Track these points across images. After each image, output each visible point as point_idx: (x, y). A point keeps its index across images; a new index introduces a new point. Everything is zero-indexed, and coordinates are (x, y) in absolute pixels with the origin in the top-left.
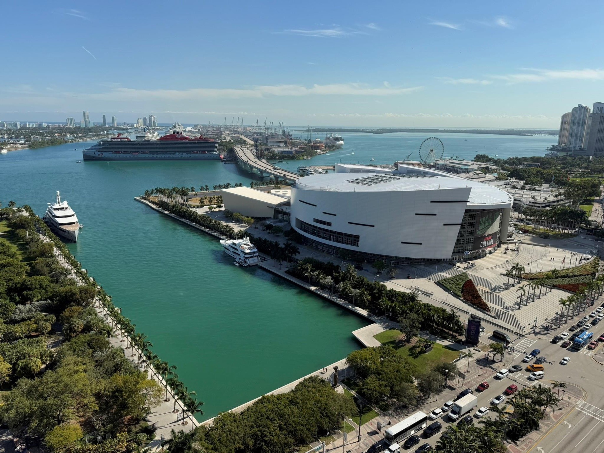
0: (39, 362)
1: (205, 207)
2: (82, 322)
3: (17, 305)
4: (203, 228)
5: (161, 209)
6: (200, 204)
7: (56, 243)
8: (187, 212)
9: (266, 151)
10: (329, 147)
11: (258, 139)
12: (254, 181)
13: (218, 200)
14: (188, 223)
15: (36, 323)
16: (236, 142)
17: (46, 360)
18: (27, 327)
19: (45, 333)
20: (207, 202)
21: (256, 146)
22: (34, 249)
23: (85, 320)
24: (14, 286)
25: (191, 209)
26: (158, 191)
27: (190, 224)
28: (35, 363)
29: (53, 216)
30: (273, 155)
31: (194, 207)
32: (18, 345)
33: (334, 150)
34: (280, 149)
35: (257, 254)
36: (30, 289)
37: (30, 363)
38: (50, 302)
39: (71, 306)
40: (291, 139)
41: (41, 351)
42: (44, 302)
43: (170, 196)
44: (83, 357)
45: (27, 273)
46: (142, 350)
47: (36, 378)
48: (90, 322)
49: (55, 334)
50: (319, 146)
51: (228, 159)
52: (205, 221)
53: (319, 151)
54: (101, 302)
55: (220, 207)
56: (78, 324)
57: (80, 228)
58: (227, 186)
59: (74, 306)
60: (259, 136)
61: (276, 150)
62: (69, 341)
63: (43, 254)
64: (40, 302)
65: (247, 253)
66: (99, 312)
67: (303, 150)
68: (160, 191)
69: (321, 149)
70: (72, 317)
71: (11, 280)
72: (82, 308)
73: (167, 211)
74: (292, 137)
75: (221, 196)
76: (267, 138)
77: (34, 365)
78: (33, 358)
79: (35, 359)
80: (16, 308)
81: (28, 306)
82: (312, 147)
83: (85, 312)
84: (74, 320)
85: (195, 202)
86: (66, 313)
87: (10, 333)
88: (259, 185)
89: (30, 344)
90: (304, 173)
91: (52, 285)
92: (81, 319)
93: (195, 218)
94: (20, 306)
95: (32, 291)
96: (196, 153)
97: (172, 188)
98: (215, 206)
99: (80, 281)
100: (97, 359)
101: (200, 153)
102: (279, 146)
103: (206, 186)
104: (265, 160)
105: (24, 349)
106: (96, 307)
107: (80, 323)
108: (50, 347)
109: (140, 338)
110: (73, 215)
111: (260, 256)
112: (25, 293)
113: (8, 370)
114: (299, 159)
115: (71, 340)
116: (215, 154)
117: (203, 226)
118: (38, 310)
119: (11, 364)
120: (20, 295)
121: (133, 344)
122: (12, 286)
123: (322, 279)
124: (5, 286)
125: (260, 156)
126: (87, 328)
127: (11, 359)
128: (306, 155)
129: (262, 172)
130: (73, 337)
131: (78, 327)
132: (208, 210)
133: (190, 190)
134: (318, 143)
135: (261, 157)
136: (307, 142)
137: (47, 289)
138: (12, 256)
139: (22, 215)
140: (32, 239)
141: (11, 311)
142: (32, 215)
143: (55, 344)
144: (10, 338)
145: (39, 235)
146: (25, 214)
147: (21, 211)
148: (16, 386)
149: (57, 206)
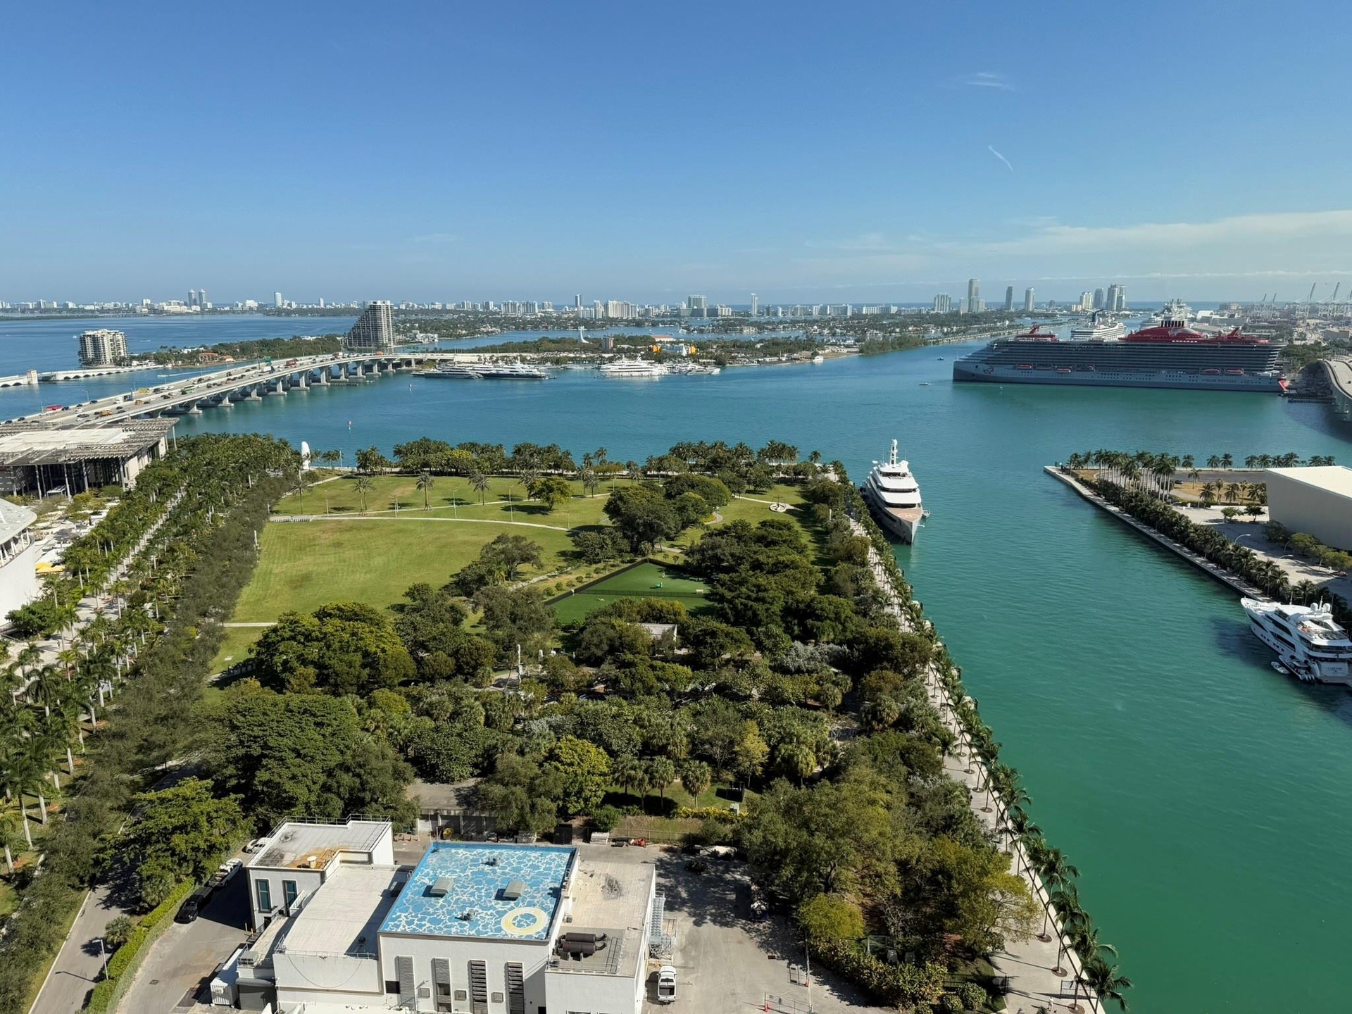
0: (812, 759)
1: (1213, 507)
2: (897, 705)
3: (793, 641)
4: (1198, 560)
5: (1100, 500)
6: (1202, 499)
7: (874, 540)
8: (1162, 514)
15: (818, 683)
17: (825, 759)
18: (803, 686)
19: (831, 706)
20: (1220, 496)
22: (836, 544)
23: (903, 703)
24: (795, 605)
25: (1174, 509)
26: (1102, 456)
28: (806, 759)
29: (878, 486)
31: (1184, 504)
32: (784, 714)
36: (819, 618)
37: (797, 755)
38: (847, 650)
39: (882, 668)
41: (818, 739)
42: (837, 647)
43: (1128, 471)
44: (889, 777)
45: (818, 585)
47: (803, 786)
48: (912, 710)
49: (846, 715)
52: (1207, 541)
54: (938, 676)
55: (1257, 512)
56: (889, 707)
57: (923, 517)
58: (1287, 461)
59: (887, 668)
63: (849, 558)
64: (831, 645)
65: (1318, 647)
66: (932, 697)
68: (1107, 459)
70: (880, 689)
71: (790, 593)
72: (901, 677)
73: (1114, 505)
75: (1265, 486)
77: (804, 760)
78: (803, 747)
79: (807, 749)
80: (792, 647)
81: (810, 647)
83: (905, 687)
84: (883, 696)
85: (1189, 491)
86: (871, 679)
87: (776, 689)
89: (803, 719)
91: (856, 618)
92: (896, 699)
93: (1182, 532)
94: (798, 644)
95: (822, 621)
96: (1214, 374)
97: (1135, 454)
98: (1243, 508)
99: (906, 623)
100: (913, 790)
101: (1223, 374)
103: (1227, 456)
105: (793, 726)
106: (927, 684)
107: (893, 708)
108: (834, 736)
109: (1006, 777)
110: (914, 490)
112: (809, 622)
113: (763, 756)
115: (871, 735)
116: (1267, 377)
118: (826, 659)
119: (769, 746)
120: (801, 623)
121: (991, 785)
122: (791, 604)
124: (781, 603)
126: (904, 723)
127: (770, 736)
130: (877, 731)
131: (888, 715)
132: (1221, 516)
133: (1182, 461)
137: (846, 624)
138: (801, 550)
139: (827, 479)
140: (836, 526)
141: (783, 649)
142: (844, 480)
143: (844, 735)
144: (774, 698)
145: (848, 520)
146: (833, 477)
147: (825, 471)
148: (770, 787)
149: (887, 468)
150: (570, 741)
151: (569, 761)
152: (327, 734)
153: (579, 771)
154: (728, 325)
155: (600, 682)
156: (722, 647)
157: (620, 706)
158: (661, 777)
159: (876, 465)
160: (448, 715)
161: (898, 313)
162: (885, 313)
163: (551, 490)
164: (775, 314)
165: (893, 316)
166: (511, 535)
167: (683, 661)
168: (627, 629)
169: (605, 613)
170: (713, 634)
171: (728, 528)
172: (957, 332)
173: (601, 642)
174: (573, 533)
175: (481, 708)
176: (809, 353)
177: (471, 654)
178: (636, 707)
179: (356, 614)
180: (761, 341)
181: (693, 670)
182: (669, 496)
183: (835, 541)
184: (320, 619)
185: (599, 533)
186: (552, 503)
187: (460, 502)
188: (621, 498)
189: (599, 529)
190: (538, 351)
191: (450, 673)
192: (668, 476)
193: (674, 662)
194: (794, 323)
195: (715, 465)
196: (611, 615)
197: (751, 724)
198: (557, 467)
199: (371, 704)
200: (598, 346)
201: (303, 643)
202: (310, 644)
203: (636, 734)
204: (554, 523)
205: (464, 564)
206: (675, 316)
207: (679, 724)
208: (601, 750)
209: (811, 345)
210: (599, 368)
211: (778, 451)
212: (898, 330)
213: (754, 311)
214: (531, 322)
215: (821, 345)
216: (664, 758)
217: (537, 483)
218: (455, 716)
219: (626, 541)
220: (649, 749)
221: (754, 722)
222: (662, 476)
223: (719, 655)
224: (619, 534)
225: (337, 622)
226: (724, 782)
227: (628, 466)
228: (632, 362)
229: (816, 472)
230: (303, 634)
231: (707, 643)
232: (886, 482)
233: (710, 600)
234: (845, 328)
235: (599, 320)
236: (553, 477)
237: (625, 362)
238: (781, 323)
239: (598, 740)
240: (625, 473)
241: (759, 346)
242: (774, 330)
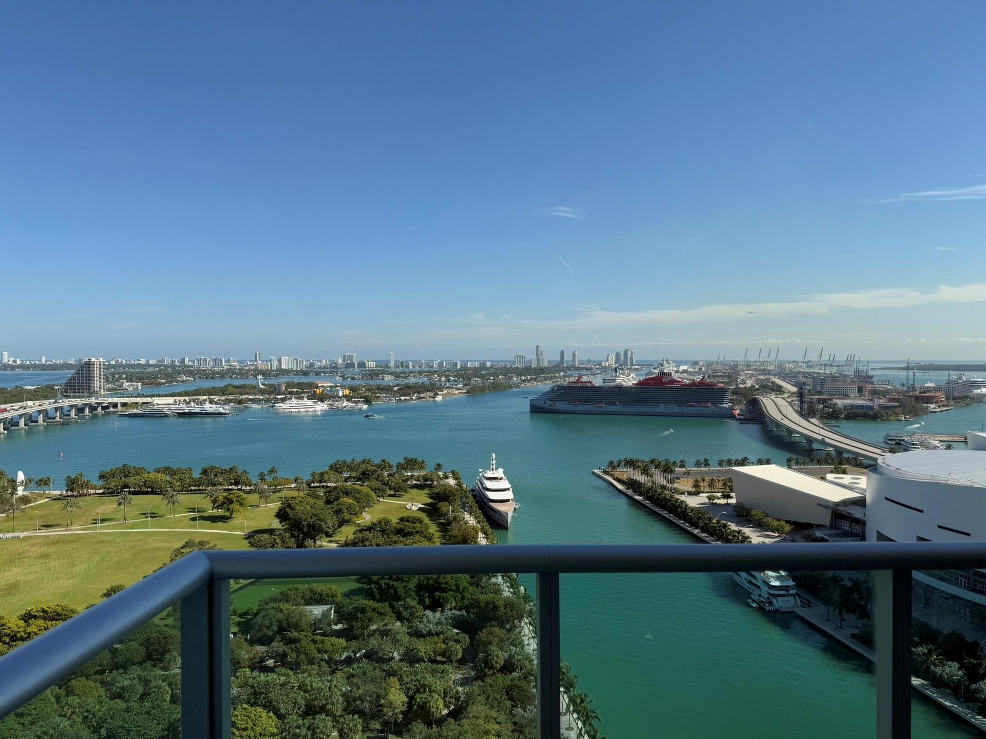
0: (441, 704)
1: (701, 495)
2: (502, 654)
3: (425, 611)
4: (696, 531)
5: (630, 492)
6: (694, 489)
7: (482, 528)
8: (670, 501)
9: (819, 403)
10: (954, 399)
11: (805, 384)
12: (794, 457)
13: (724, 484)
14: (671, 519)
15: (444, 642)
16: (763, 389)
17: (450, 703)
18: (433, 646)
19: (454, 660)
20: (704, 487)
21: (800, 395)
22: (455, 532)
23: (506, 652)
24: (426, 582)
25: (677, 496)
26: (628, 462)
27: (675, 521)
28: (436, 704)
29: (483, 488)
30: (834, 411)
31: (683, 493)
32: (419, 670)
33: (967, 405)
34: (848, 402)
35: (794, 591)
36: (444, 590)
37: (429, 702)
38: (465, 614)
39: (491, 626)
40: (872, 383)
41: (445, 687)
42: (458, 613)
43: (645, 472)
44: (498, 711)
46: (584, 723)
47: (434, 726)
48: (514, 657)
49: (466, 665)
50: (933, 397)
51: (748, 417)
52: (699, 518)
53: (932, 406)
54: (531, 628)
55: (728, 497)
56: (497, 656)
57: (515, 509)
58: (743, 462)
59: (495, 626)
60: (806, 377)
61: (840, 402)
62: (483, 681)
64: (454, 611)
65: (775, 587)
66: (528, 645)
67: (896, 404)
68: (631, 463)
69: (936, 403)
70: (490, 643)
72: (504, 631)
73: (639, 495)
74: (873, 380)
75: (730, 479)
76: (822, 382)
77: (435, 706)
78: (434, 694)
79: (437, 696)
80: (424, 615)
81: (438, 614)
82: (917, 398)
83: (508, 639)
84: (492, 648)
85: (685, 484)
86: (483, 635)
87: (412, 650)
88: (804, 463)
89: (434, 672)
90: (897, 445)
91: (471, 588)
92: (502, 649)
93: (683, 512)
94: (428, 612)
95: (446, 593)
96: (693, 406)
97: (649, 460)
98: (719, 495)
99: (507, 589)
100: (516, 719)
101: (698, 406)
102: (846, 396)
103: (706, 460)
104: (818, 419)
105: (426, 678)
106: (523, 636)
107: (500, 656)
108: (457, 683)
109: (582, 701)
110: (508, 489)
111: (799, 596)
112: (437, 594)
113: (403, 706)
114: (888, 420)
115: (484, 679)
116: (725, 408)
117: (697, 528)
118: (450, 623)
119: (408, 697)
120: (431, 596)
121: (571, 709)
122: (423, 581)
123: (935, 665)
125: (807, 412)
126: (508, 667)
127: (408, 689)
128: (903, 414)
129: (810, 440)
130: (489, 676)
131: (496, 662)
132: (707, 501)
133: (679, 464)
134: (930, 392)
135: (809, 414)
136: (905, 389)
137: (464, 594)
138: (429, 538)
139: (448, 483)
140: (455, 518)
141: (417, 617)
142: (459, 485)
143: (464, 682)
144: (411, 658)
145: (463, 513)
146: (451, 482)
147: (447, 477)
148: (408, 731)
149: (489, 474)
150: (245, 709)
151: (243, 726)
152: (26, 722)
153: (252, 734)
154: (373, 374)
155: (270, 658)
156: (370, 620)
157: (287, 676)
158: (322, 732)
159: (481, 472)
160: (138, 696)
161: (492, 367)
162: (483, 366)
163: (231, 502)
164: (407, 367)
165: (488, 369)
166: (197, 541)
167: (339, 634)
168: (293, 612)
169: (275, 600)
170: (363, 610)
171: (374, 524)
172: (531, 380)
173: (271, 624)
174: (249, 537)
175: (167, 688)
176: (432, 394)
177: (160, 642)
178: (300, 676)
179: (58, 615)
180: (397, 385)
181: (347, 641)
182: (328, 502)
183: (455, 530)
184: (26, 621)
185: (271, 534)
186: (232, 512)
187: (154, 515)
188: (289, 506)
189: (271, 531)
190: (224, 394)
191: (141, 660)
192: (327, 487)
193: (332, 636)
194: (420, 373)
195: (364, 476)
196: (280, 601)
197: (394, 680)
198: (236, 483)
199: (69, 693)
200: (273, 390)
201: (8, 644)
202: (14, 643)
203: (301, 698)
204: (234, 529)
205: (156, 567)
206: (334, 368)
207: (335, 686)
208: (271, 714)
209: (433, 388)
210: (273, 407)
211: (411, 464)
212: (492, 378)
213: (392, 364)
214: (219, 373)
215: (441, 388)
216: (323, 716)
217: (220, 498)
218: (144, 697)
219: (293, 540)
220: (310, 710)
221: (396, 679)
222: (323, 487)
223: (367, 627)
224: (288, 535)
225: (41, 622)
226: (372, 731)
227: (296, 480)
228: (300, 402)
229: (439, 478)
230: (9, 635)
231: (358, 618)
232: (489, 484)
233: (361, 583)
234: (456, 376)
235: (274, 371)
236: (233, 492)
237: (295, 401)
238: (411, 372)
239: (269, 706)
240: (293, 486)
241: (396, 389)
242: (406, 377)
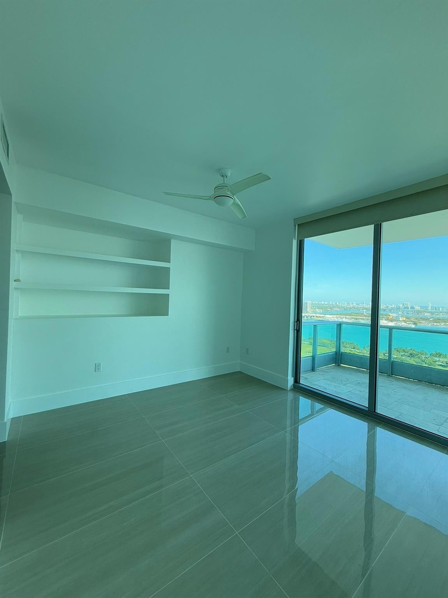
154: (418, 312)
164: (439, 310)
206: (398, 308)
213: (430, 308)
214: (349, 308)
238: (441, 312)
241: (431, 319)
242: (438, 315)
